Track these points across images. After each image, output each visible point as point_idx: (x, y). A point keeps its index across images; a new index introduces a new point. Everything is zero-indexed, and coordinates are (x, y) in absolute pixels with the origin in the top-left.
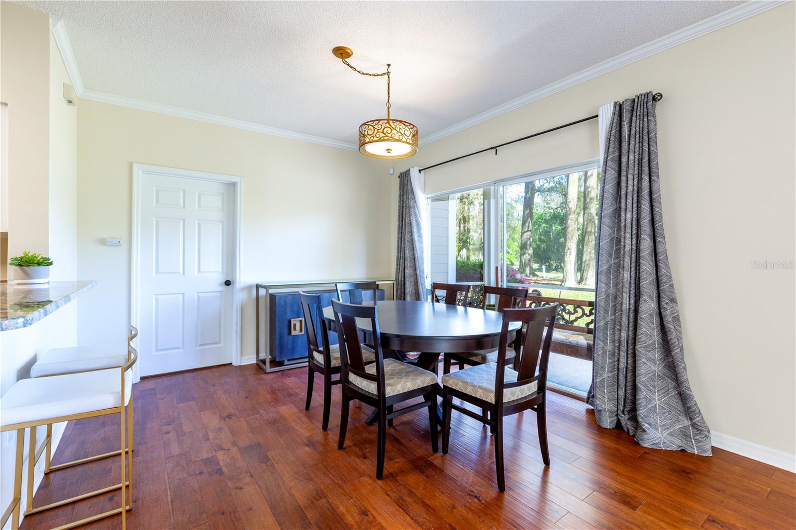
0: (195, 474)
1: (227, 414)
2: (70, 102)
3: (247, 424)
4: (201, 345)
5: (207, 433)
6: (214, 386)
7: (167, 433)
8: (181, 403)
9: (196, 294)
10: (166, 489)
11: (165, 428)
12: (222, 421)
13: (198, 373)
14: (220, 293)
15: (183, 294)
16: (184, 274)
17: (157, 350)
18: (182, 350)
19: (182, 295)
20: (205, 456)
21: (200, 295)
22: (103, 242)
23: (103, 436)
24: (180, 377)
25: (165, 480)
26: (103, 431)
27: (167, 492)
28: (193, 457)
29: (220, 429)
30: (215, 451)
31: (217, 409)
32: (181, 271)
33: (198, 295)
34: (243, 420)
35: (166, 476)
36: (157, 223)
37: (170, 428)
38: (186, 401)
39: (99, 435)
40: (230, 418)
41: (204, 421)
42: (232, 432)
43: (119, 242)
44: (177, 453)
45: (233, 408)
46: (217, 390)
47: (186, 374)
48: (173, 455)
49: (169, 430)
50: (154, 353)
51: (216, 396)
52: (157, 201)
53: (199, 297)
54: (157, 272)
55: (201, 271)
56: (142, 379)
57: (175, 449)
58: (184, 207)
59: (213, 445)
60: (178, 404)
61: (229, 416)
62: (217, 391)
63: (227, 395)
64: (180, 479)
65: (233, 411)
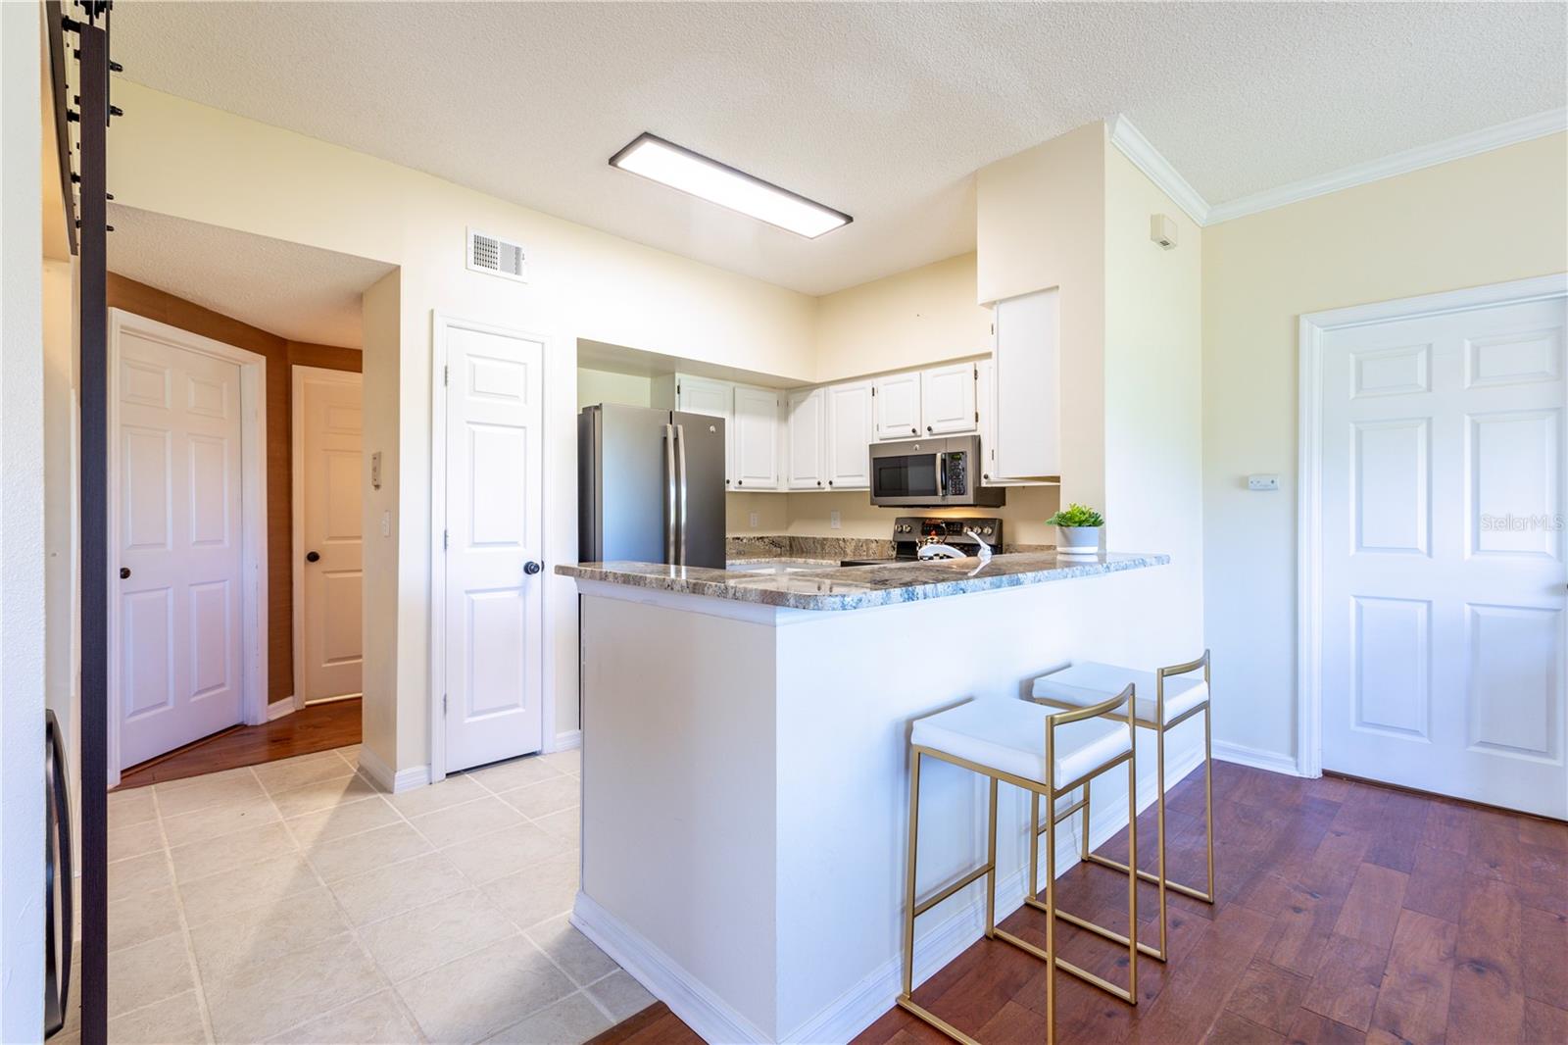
0: (1287, 1035)
1: (1476, 955)
2: (1165, 243)
3: (1525, 1021)
4: (1483, 744)
5: (1386, 967)
6: (1493, 866)
7: (1297, 910)
8: (1375, 863)
9: (1467, 608)
10: (1211, 1018)
11: (1300, 898)
12: (1450, 964)
13: (1471, 813)
14: (1553, 614)
15: (1429, 603)
16: (1430, 554)
17: (1362, 723)
18: (1426, 741)
19: (1424, 606)
20: (1338, 1014)
21: (1479, 610)
22: (1244, 483)
23: (1188, 847)
24: (1417, 804)
25: (1222, 999)
26: (1195, 838)
27: (1209, 1024)
28: (1310, 995)
29: (1425, 981)
30: (1372, 1022)
31: (1456, 925)
32: (1422, 545)
33: (1473, 611)
34: (1519, 1000)
35: (1230, 995)
36: (1359, 434)
37: (1312, 902)
38: (1388, 866)
39: (1185, 843)
40: (1479, 971)
41: (1398, 933)
42: (1456, 1011)
43: (1273, 482)
44: (1283, 963)
45: (1509, 952)
46: (1496, 880)
47: (1435, 804)
48: (1273, 962)
49: (1304, 907)
50: (1353, 726)
51: (1479, 891)
52: (1359, 387)
53: (1476, 618)
54: (1360, 545)
55: (1482, 548)
56: (1328, 774)
57: (1287, 954)
58: (1429, 389)
59: (1378, 1005)
60: (1364, 861)
61: (1480, 966)
62: (1493, 883)
63: (1517, 908)
64: (1250, 1021)
65: (1502, 958)
